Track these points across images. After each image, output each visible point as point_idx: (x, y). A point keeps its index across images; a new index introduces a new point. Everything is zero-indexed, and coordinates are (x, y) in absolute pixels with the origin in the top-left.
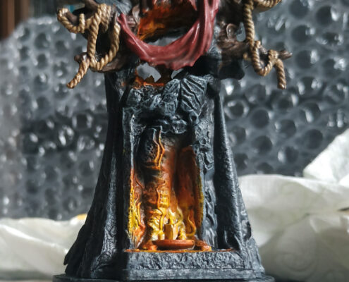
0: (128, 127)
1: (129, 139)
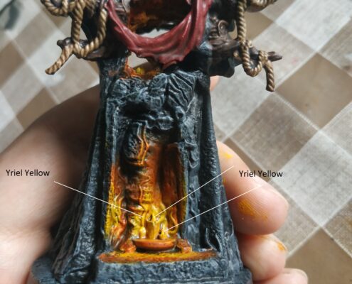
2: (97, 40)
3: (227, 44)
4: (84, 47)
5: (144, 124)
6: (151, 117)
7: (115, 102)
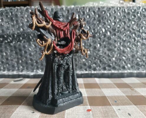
0: (55, 68)
1: (55, 71)
2: (50, 50)
3: (78, 48)
4: (47, 52)
5: (62, 68)
6: (63, 66)
7: (55, 64)
